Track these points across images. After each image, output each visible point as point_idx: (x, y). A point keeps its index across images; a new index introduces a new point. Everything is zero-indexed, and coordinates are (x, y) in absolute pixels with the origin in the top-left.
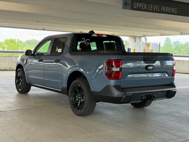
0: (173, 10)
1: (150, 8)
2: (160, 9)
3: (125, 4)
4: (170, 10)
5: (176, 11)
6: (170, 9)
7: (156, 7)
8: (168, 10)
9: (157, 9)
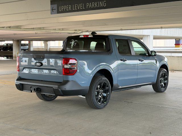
0: (101, 4)
1: (74, 8)
2: (85, 6)
3: (52, 10)
4: (97, 5)
5: (105, 5)
6: (98, 3)
7: (81, 6)
8: (95, 5)
9: (82, 7)
